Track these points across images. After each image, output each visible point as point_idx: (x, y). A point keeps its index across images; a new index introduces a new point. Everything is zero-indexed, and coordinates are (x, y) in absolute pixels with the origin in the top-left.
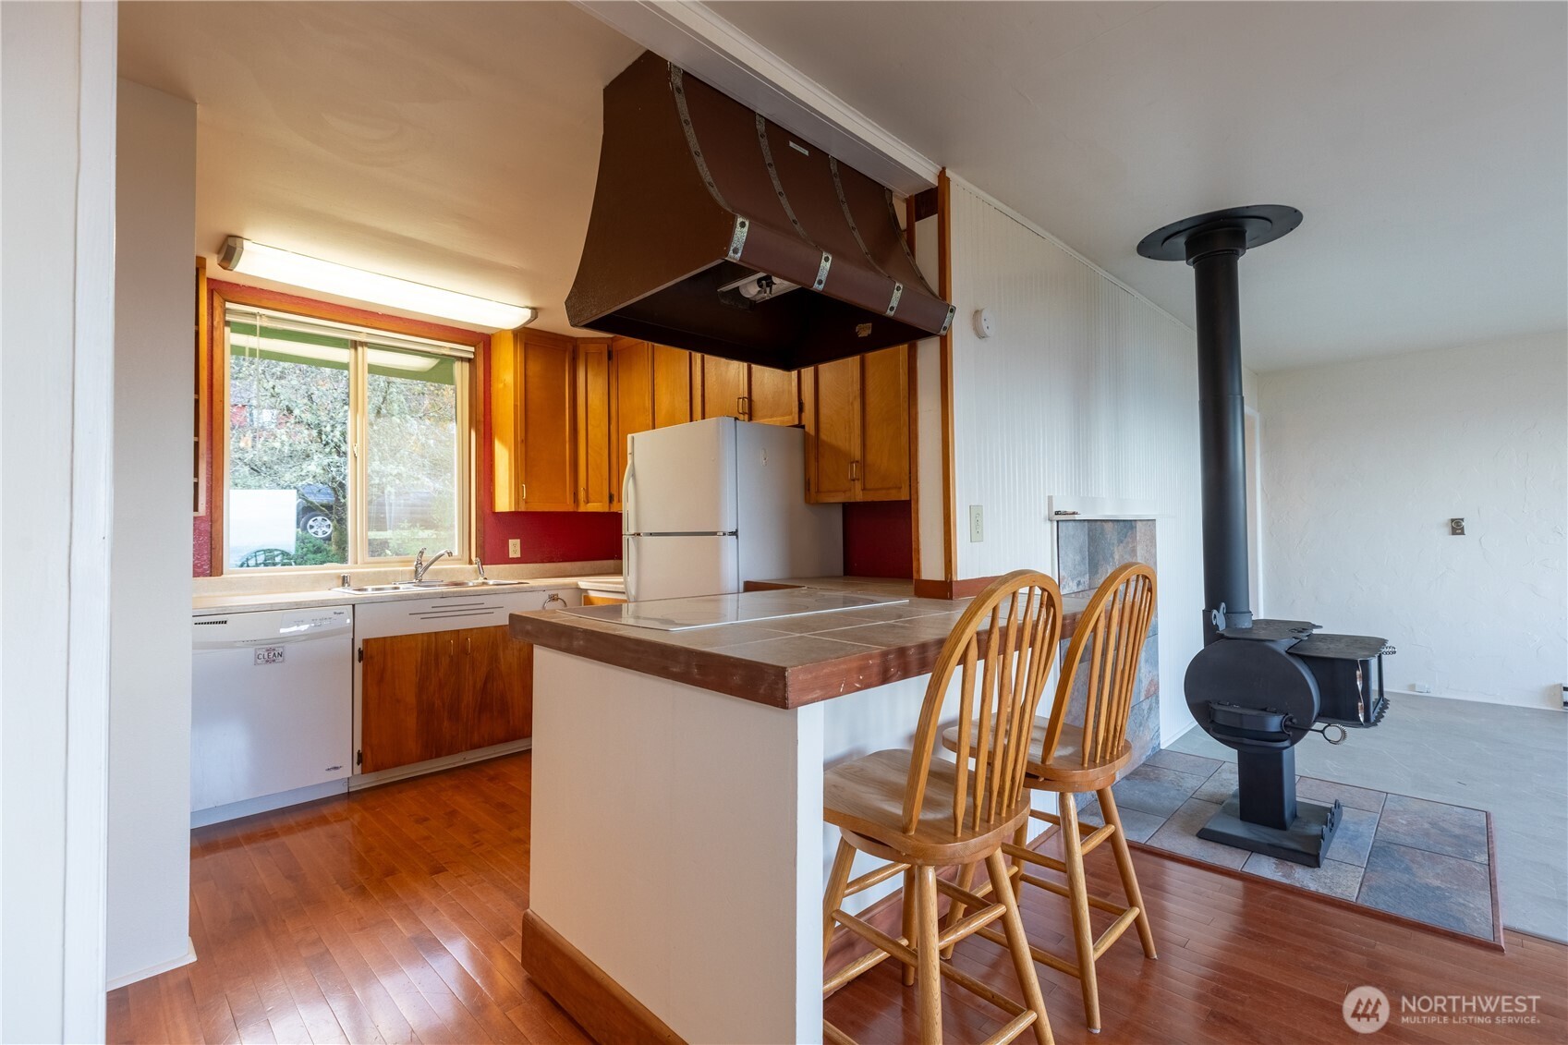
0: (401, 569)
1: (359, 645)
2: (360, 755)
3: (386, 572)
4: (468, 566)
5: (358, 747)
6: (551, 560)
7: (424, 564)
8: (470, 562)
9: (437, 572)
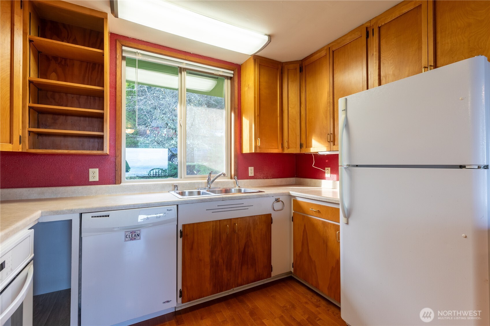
0: (201, 181)
1: (180, 228)
2: (181, 292)
3: (194, 183)
4: (230, 180)
5: (180, 287)
6: (267, 178)
7: (212, 179)
8: (231, 178)
9: (218, 183)
